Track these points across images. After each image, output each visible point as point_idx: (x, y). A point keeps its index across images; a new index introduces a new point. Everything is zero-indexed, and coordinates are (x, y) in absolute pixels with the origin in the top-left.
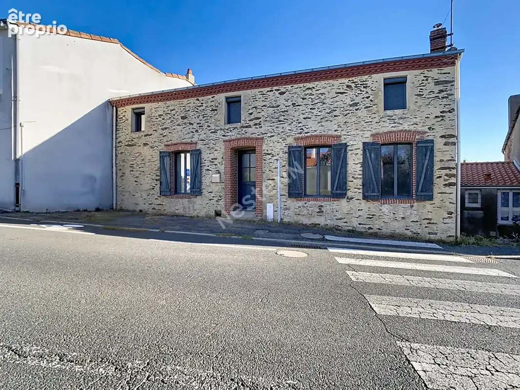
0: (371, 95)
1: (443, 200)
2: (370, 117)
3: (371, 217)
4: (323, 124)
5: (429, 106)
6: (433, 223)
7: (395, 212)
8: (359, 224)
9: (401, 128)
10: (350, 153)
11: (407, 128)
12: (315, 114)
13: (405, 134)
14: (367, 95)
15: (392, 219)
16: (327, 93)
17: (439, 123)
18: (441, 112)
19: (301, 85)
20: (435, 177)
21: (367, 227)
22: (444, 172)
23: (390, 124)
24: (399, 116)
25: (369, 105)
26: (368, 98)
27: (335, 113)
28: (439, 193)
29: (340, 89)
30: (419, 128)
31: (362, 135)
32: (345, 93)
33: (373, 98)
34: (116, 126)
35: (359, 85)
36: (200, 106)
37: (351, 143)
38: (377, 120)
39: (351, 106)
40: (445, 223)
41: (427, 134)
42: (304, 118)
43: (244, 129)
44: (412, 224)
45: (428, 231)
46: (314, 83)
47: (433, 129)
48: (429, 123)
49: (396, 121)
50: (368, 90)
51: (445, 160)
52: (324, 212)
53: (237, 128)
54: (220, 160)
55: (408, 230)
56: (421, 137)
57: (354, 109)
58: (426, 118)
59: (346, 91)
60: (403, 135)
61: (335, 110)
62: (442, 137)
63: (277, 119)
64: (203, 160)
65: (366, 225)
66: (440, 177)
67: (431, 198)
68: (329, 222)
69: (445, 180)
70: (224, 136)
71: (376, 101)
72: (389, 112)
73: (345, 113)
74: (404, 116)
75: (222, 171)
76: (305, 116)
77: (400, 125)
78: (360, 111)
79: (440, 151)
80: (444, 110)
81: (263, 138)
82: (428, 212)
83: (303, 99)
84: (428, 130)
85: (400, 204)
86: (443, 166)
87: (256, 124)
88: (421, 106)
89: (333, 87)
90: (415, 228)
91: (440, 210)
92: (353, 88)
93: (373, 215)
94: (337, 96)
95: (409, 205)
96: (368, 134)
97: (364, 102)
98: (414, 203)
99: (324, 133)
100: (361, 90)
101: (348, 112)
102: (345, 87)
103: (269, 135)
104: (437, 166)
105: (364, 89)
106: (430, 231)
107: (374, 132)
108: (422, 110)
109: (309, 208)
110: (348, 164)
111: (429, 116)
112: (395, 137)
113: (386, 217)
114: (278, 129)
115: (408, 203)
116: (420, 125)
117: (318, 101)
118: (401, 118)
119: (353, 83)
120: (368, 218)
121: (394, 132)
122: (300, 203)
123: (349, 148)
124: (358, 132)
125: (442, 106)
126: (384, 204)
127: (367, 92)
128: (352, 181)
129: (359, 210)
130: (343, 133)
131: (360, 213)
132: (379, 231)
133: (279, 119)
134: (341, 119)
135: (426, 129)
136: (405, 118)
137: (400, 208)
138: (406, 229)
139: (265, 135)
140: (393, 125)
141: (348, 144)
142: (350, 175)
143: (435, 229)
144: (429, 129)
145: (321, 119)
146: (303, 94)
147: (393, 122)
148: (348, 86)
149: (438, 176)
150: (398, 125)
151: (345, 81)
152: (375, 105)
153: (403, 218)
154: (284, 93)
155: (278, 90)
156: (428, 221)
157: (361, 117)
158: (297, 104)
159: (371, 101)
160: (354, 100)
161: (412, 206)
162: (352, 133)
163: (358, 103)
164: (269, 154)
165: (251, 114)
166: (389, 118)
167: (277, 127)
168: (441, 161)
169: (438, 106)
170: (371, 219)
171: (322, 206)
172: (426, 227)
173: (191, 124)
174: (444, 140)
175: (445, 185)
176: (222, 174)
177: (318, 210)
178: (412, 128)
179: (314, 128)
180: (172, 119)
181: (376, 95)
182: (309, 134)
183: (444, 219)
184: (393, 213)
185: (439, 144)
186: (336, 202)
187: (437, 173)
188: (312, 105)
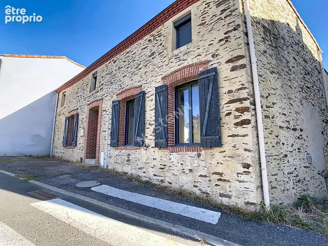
0: (163, 41)
1: (235, 147)
2: (162, 62)
3: (163, 167)
4: (132, 78)
5: (212, 31)
6: (225, 180)
7: (183, 163)
8: (155, 175)
9: (186, 64)
10: (147, 99)
11: (191, 63)
12: (129, 71)
13: (189, 69)
14: (161, 42)
15: (181, 171)
16: (136, 52)
17: (224, 46)
18: (225, 34)
19: (124, 52)
20: (223, 115)
21: (160, 178)
22: (234, 106)
23: (176, 63)
24: (184, 53)
25: (161, 51)
26: (161, 45)
27: (140, 67)
28: (230, 136)
29: (144, 45)
30: (203, 59)
31: (156, 80)
32: (147, 47)
33: (165, 43)
34: (57, 104)
35: (156, 36)
36: (83, 84)
37: (149, 90)
38: (166, 63)
39: (150, 56)
40: (240, 182)
41: (211, 63)
42: (123, 77)
43: (96, 94)
44: (200, 179)
45: (218, 192)
46: (131, 47)
47: (217, 55)
48: (212, 50)
49: (181, 58)
50: (162, 38)
51: (234, 89)
52: (131, 160)
53: (93, 94)
54: (85, 119)
55: (196, 187)
56: (204, 68)
57: (151, 59)
58: (209, 45)
59: (148, 45)
60: (187, 72)
61: (140, 64)
62: (228, 61)
63: (110, 82)
64: (79, 120)
65: (159, 176)
66: (229, 114)
67: (219, 144)
68: (134, 172)
69: (236, 117)
70: (88, 101)
71: (166, 45)
72: (176, 52)
73: (146, 64)
74: (188, 50)
75: (85, 127)
76: (123, 75)
77: (184, 62)
78: (155, 59)
79: (227, 79)
80: (228, 30)
81: (102, 99)
82: (218, 163)
83: (124, 62)
84: (212, 59)
85: (187, 153)
86: (233, 99)
87: (101, 89)
88: (204, 34)
89: (140, 46)
90: (204, 185)
91: (233, 160)
92: (152, 40)
93: (165, 165)
94: (142, 52)
95: (196, 153)
96: (159, 78)
97: (158, 50)
98: (201, 151)
99: (132, 86)
100: (157, 40)
101: (148, 62)
102: (147, 43)
103: (105, 95)
104: (224, 99)
105: (159, 38)
106: (222, 192)
107: (164, 74)
108: (204, 38)
109: (122, 157)
110: (146, 111)
111: (212, 42)
112: (180, 75)
113: (174, 168)
114: (110, 90)
115: (195, 151)
116: (203, 55)
117: (132, 60)
118: (186, 54)
119: (152, 36)
120: (161, 168)
121: (179, 70)
122: (117, 152)
123: (147, 95)
124: (153, 78)
125: (226, 26)
126: (172, 152)
127: (161, 40)
128: (149, 128)
129: (154, 159)
130: (144, 82)
131: (155, 163)
132: (169, 185)
133: (112, 82)
134: (143, 71)
135: (209, 58)
136: (189, 52)
137: (187, 157)
138: (194, 186)
139: (104, 96)
140: (178, 63)
141: (146, 92)
142: (148, 121)
143: (228, 189)
144: (213, 56)
145: (132, 74)
146: (125, 58)
147: (178, 60)
148: (150, 41)
149: (227, 112)
150: (182, 62)
151: (148, 37)
152: (166, 49)
153: (191, 170)
154: (116, 61)
155: (113, 60)
156: (218, 177)
157: (156, 64)
158: (120, 67)
159: (163, 46)
160: (151, 51)
161: (199, 155)
162: (149, 81)
163: (154, 52)
164: (104, 111)
165: (100, 82)
166: (175, 57)
167: (109, 89)
168: (230, 92)
169: (221, 28)
170: (163, 170)
171: (129, 155)
172: (216, 185)
173: (78, 96)
174: (231, 65)
175: (237, 124)
176: (85, 129)
177: (127, 159)
178: (196, 61)
179: (127, 83)
180: (73, 95)
181: (167, 40)
182: (124, 89)
183: (239, 175)
184: (181, 164)
185: (225, 71)
186: (138, 150)
187: (225, 108)
188: (128, 65)
